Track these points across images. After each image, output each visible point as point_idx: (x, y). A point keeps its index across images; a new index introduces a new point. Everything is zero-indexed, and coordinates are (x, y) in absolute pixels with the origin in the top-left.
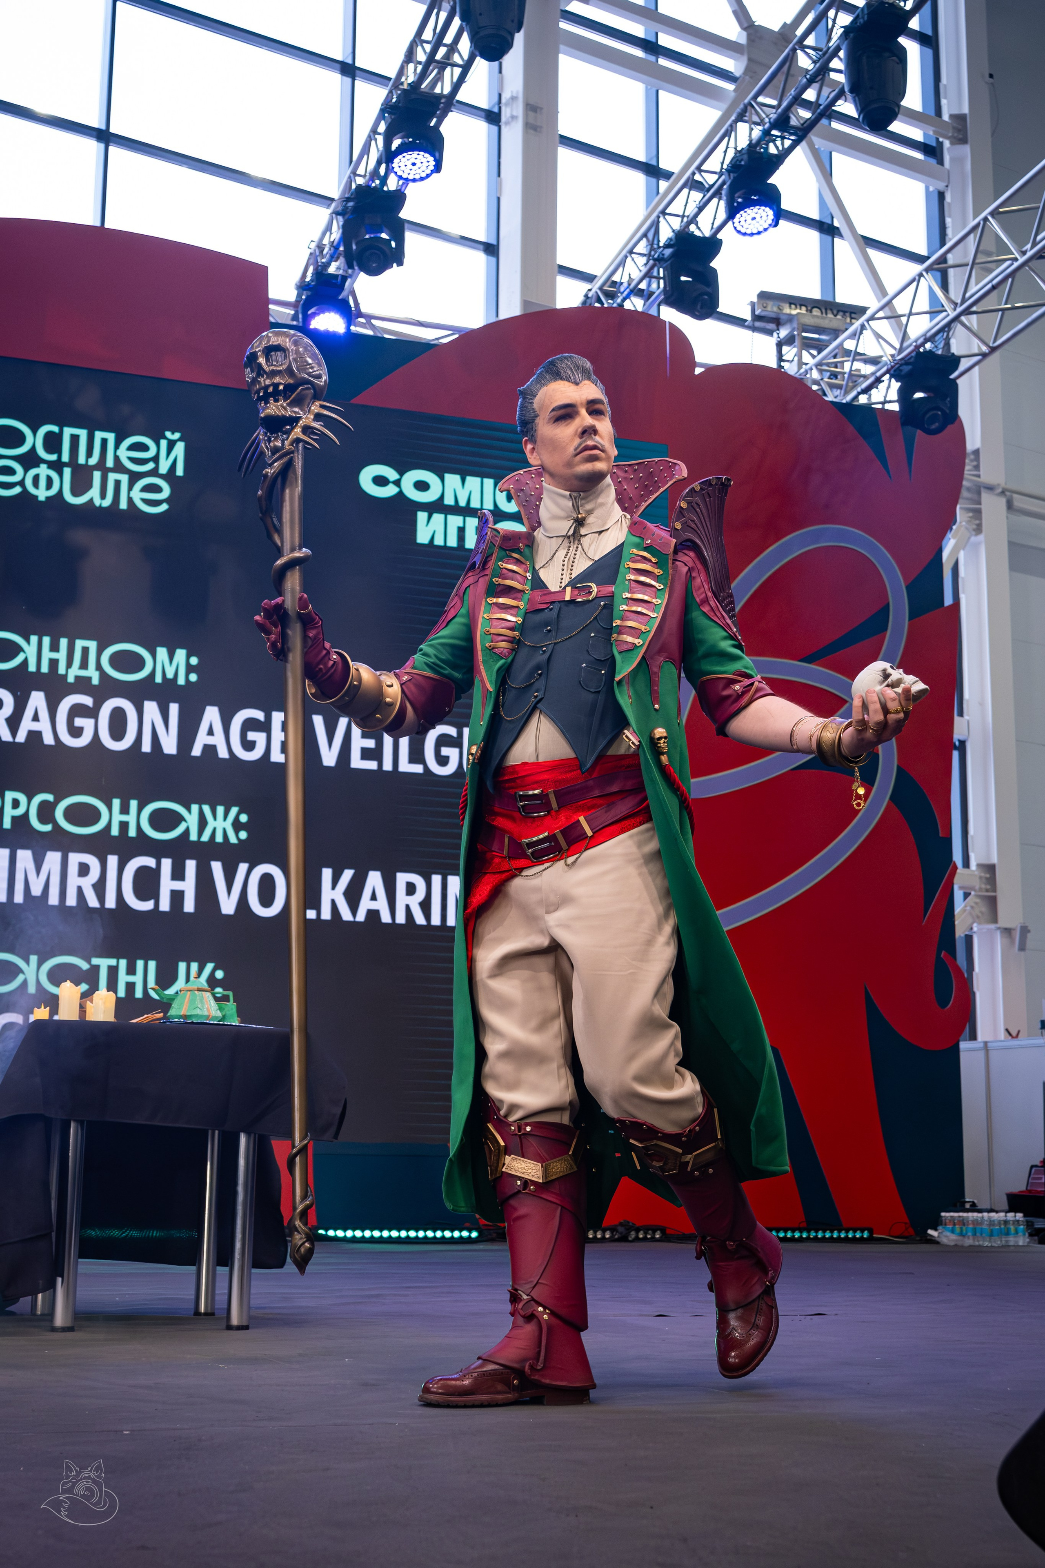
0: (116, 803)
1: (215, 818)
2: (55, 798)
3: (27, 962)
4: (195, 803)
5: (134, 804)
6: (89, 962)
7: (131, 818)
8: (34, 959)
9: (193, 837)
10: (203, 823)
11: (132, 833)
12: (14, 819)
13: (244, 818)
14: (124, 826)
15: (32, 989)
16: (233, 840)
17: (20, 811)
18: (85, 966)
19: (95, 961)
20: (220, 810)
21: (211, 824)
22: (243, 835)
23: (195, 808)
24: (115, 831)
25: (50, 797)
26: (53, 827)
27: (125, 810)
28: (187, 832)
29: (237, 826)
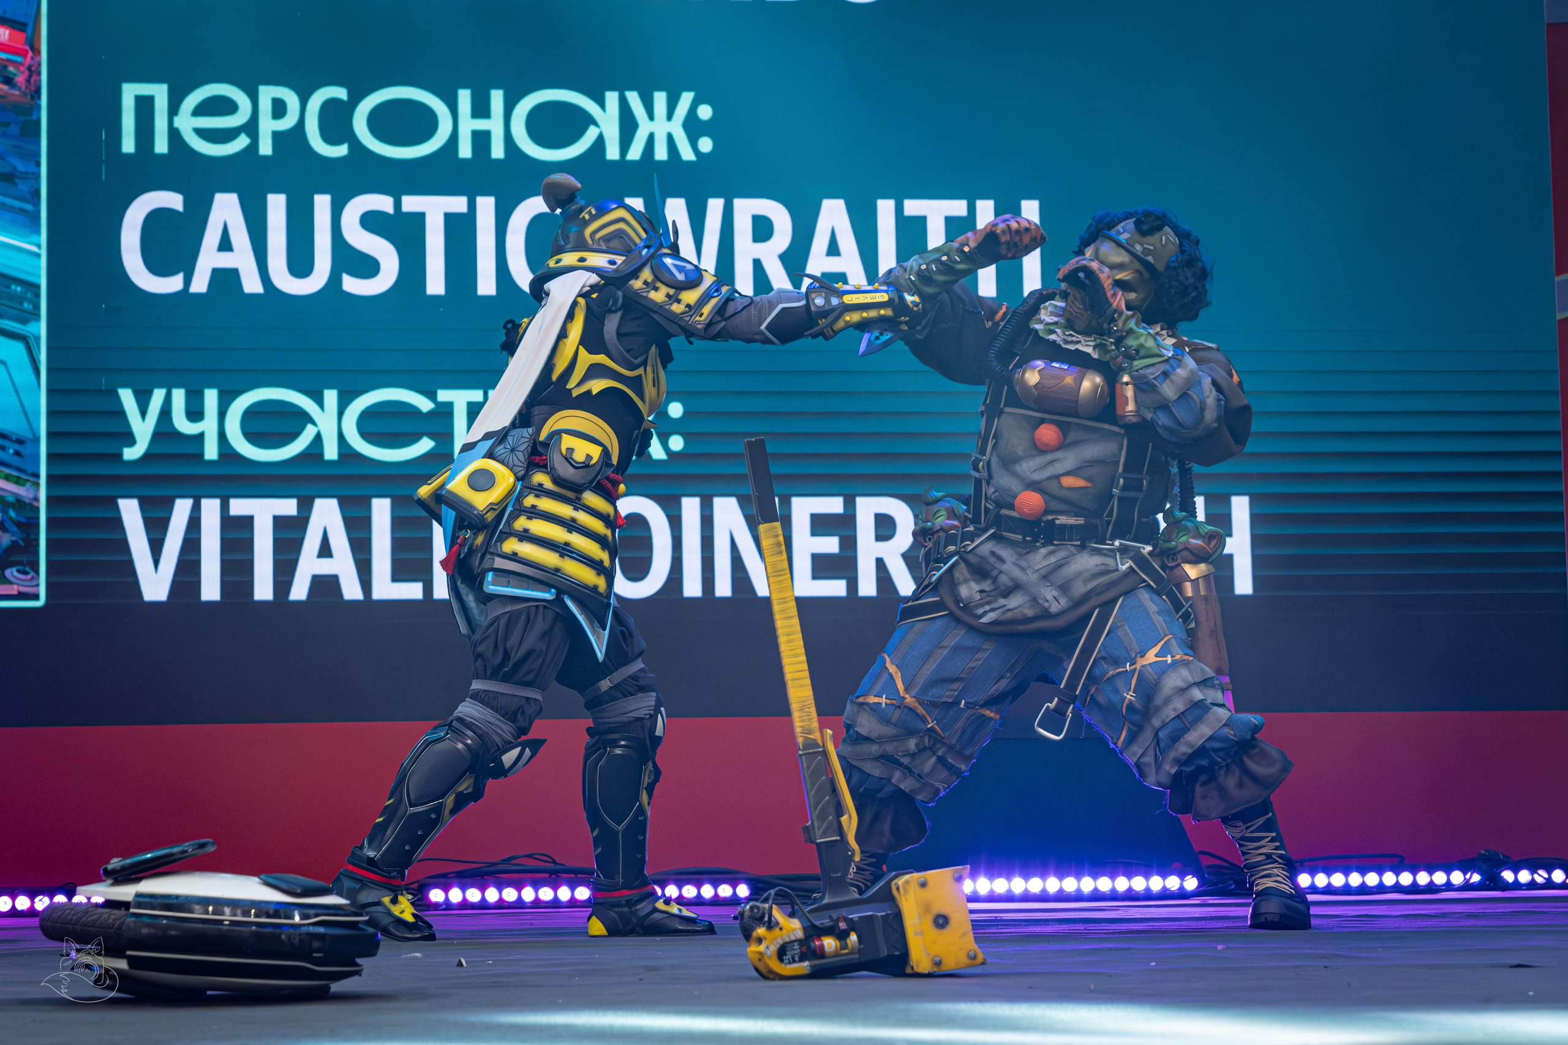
0: (464, 97)
1: (651, 117)
2: (349, 95)
3: (320, 402)
4: (612, 89)
5: (497, 98)
6: (432, 396)
7: (494, 125)
8: (331, 397)
9: (612, 153)
10: (628, 126)
11: (498, 151)
12: (276, 135)
13: (705, 112)
14: (481, 139)
15: (331, 452)
16: (687, 154)
17: (287, 123)
18: (424, 404)
19: (443, 395)
20: (660, 99)
21: (644, 128)
22: (706, 145)
23: (612, 98)
24: (465, 151)
25: (340, 93)
26: (350, 148)
27: (481, 110)
28: (600, 141)
29: (693, 128)
